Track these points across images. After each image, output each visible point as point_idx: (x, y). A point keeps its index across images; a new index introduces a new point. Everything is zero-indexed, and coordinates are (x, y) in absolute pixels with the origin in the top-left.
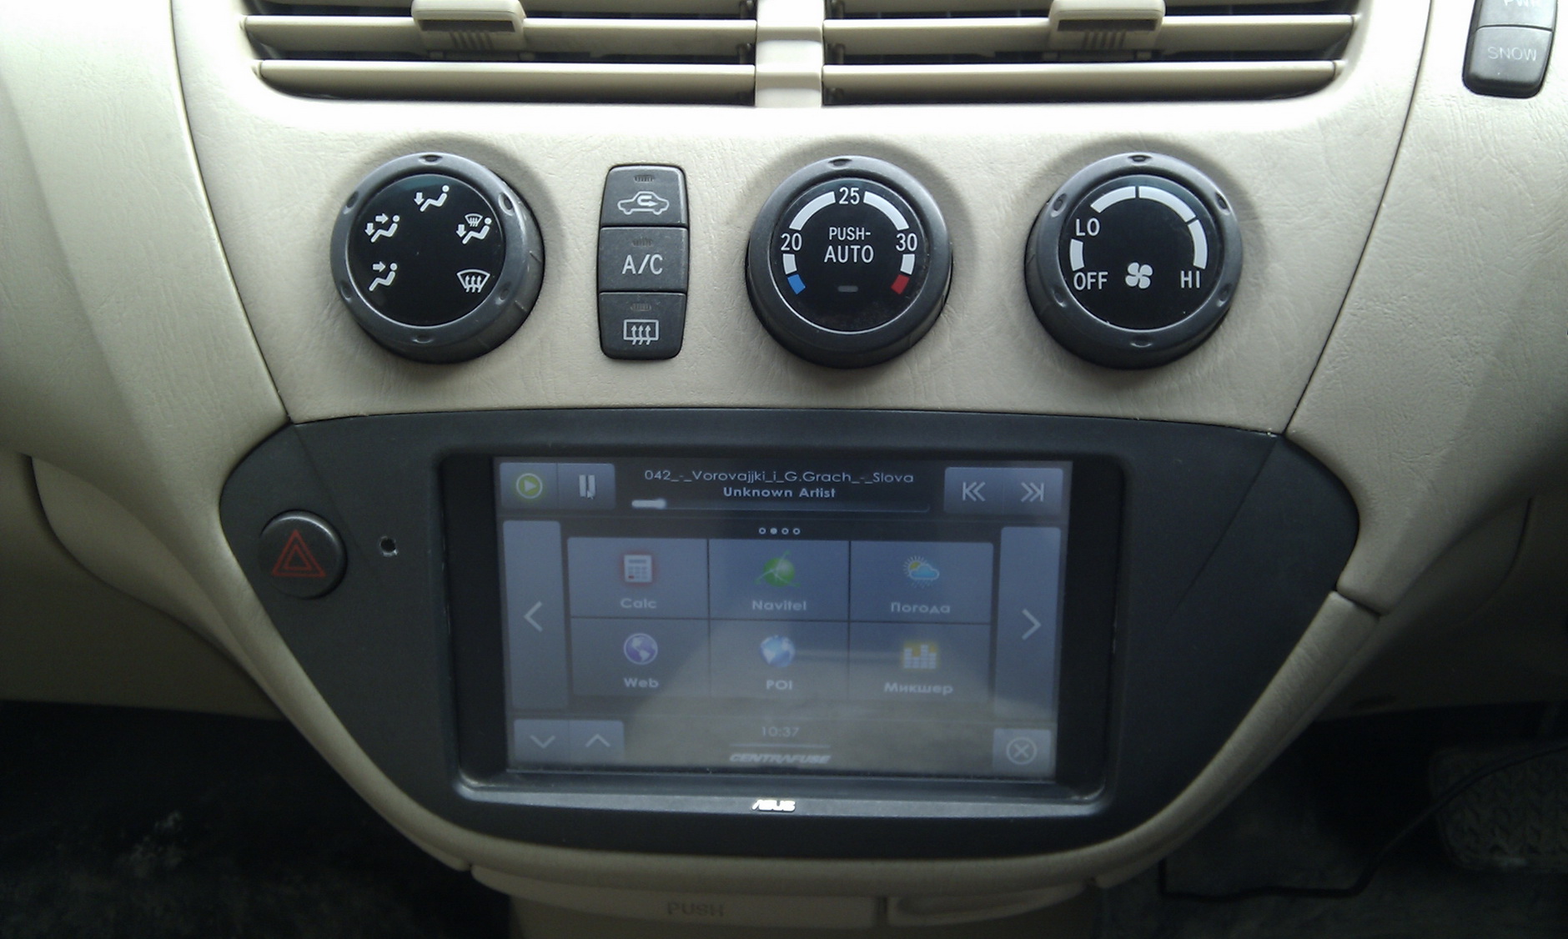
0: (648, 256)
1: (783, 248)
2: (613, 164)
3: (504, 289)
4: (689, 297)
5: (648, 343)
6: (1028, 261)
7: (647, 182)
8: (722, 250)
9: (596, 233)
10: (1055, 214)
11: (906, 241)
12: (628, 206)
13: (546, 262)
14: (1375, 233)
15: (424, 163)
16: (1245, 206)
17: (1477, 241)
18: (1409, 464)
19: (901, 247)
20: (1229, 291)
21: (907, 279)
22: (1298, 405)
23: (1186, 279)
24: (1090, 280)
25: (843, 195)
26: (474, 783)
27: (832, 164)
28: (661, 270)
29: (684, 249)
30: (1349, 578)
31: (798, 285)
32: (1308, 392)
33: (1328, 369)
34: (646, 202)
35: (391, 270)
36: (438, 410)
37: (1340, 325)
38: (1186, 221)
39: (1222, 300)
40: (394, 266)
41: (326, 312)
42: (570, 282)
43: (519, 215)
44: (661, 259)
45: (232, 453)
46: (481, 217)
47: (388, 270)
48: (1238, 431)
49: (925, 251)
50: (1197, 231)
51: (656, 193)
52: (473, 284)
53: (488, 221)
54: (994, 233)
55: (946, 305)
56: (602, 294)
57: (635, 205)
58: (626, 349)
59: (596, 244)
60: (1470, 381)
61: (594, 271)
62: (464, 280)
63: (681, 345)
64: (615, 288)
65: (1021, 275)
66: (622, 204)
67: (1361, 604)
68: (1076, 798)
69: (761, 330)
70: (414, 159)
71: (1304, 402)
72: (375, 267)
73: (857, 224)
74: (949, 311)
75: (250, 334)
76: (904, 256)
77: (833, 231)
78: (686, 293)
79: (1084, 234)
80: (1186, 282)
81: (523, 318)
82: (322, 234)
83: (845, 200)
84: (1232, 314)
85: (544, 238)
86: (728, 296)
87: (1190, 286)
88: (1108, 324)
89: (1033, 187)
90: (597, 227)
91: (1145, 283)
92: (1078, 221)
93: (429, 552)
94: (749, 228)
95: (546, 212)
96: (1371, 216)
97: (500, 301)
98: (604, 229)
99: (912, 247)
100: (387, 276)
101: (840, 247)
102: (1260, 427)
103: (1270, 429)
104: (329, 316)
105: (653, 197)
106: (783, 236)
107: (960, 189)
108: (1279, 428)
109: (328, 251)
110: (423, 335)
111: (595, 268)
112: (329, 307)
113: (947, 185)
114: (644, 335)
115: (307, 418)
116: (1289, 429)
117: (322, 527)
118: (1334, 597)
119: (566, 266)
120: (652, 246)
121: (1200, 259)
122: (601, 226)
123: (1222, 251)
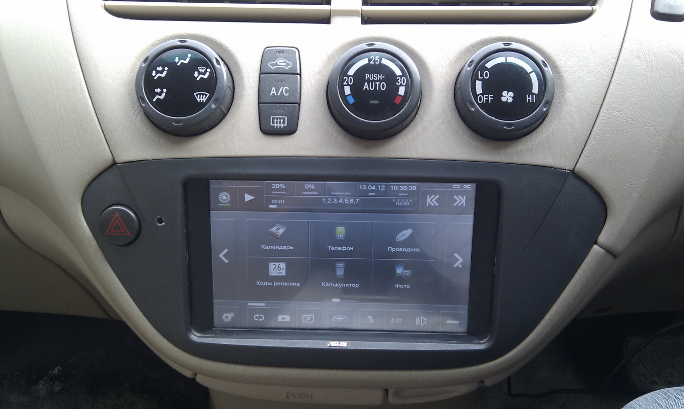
0: (282, 88)
1: (344, 84)
2: (267, 47)
3: (216, 101)
4: (301, 107)
5: (282, 127)
6: (456, 92)
7: (282, 54)
8: (316, 86)
9: (258, 77)
10: (469, 69)
11: (401, 81)
12: (273, 65)
13: (235, 91)
14: (613, 80)
15: (179, 43)
16: (555, 68)
17: (659, 85)
18: (630, 185)
19: (399, 83)
20: (548, 104)
21: (401, 98)
22: (579, 157)
23: (529, 98)
24: (485, 99)
25: (372, 60)
26: (198, 334)
27: (367, 46)
28: (288, 94)
29: (299, 85)
30: (602, 238)
31: (351, 100)
32: (584, 151)
33: (593, 141)
34: (281, 63)
35: (163, 92)
36: (184, 157)
37: (598, 121)
38: (529, 72)
39: (546, 108)
40: (165, 90)
41: (133, 112)
42: (246, 99)
43: (223, 68)
44: (288, 89)
45: (87, 178)
46: (205, 68)
47: (162, 92)
48: (553, 169)
49: (410, 85)
50: (534, 78)
51: (286, 59)
52: (201, 98)
53: (209, 70)
54: (440, 78)
55: (419, 111)
56: (261, 104)
57: (276, 64)
58: (272, 129)
59: (258, 82)
60: (657, 148)
61: (257, 95)
62: (197, 97)
63: (297, 128)
64: (267, 102)
65: (453, 98)
66: (270, 64)
67: (608, 251)
68: (477, 341)
69: (333, 122)
70: (175, 42)
71: (582, 156)
72: (156, 90)
73: (379, 73)
74: (420, 114)
75: (97, 122)
76: (400, 87)
77: (367, 76)
78: (299, 104)
79: (482, 78)
80: (529, 100)
81: (224, 115)
82: (132, 77)
83: (373, 62)
84: (549, 116)
85: (234, 80)
86: (318, 106)
87: (531, 102)
88: (493, 118)
89: (458, 58)
90: (259, 74)
91: (510, 100)
92: (479, 72)
93: (179, 224)
94: (328, 76)
95: (235, 68)
96: (612, 73)
97: (213, 106)
98: (262, 75)
99: (404, 83)
100: (162, 94)
101: (370, 83)
102: (562, 167)
103: (567, 168)
104: (134, 114)
105: (284, 61)
106: (344, 78)
107: (425, 59)
108: (571, 168)
109: (134, 84)
110: (178, 122)
111: (258, 93)
112: (134, 110)
113: (419, 57)
114: (280, 123)
115: (123, 161)
116: (575, 168)
117: (129, 212)
118: (595, 247)
119: (244, 92)
120: (284, 83)
121: (535, 89)
122: (260, 74)
123: (545, 85)
